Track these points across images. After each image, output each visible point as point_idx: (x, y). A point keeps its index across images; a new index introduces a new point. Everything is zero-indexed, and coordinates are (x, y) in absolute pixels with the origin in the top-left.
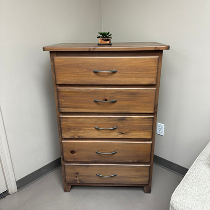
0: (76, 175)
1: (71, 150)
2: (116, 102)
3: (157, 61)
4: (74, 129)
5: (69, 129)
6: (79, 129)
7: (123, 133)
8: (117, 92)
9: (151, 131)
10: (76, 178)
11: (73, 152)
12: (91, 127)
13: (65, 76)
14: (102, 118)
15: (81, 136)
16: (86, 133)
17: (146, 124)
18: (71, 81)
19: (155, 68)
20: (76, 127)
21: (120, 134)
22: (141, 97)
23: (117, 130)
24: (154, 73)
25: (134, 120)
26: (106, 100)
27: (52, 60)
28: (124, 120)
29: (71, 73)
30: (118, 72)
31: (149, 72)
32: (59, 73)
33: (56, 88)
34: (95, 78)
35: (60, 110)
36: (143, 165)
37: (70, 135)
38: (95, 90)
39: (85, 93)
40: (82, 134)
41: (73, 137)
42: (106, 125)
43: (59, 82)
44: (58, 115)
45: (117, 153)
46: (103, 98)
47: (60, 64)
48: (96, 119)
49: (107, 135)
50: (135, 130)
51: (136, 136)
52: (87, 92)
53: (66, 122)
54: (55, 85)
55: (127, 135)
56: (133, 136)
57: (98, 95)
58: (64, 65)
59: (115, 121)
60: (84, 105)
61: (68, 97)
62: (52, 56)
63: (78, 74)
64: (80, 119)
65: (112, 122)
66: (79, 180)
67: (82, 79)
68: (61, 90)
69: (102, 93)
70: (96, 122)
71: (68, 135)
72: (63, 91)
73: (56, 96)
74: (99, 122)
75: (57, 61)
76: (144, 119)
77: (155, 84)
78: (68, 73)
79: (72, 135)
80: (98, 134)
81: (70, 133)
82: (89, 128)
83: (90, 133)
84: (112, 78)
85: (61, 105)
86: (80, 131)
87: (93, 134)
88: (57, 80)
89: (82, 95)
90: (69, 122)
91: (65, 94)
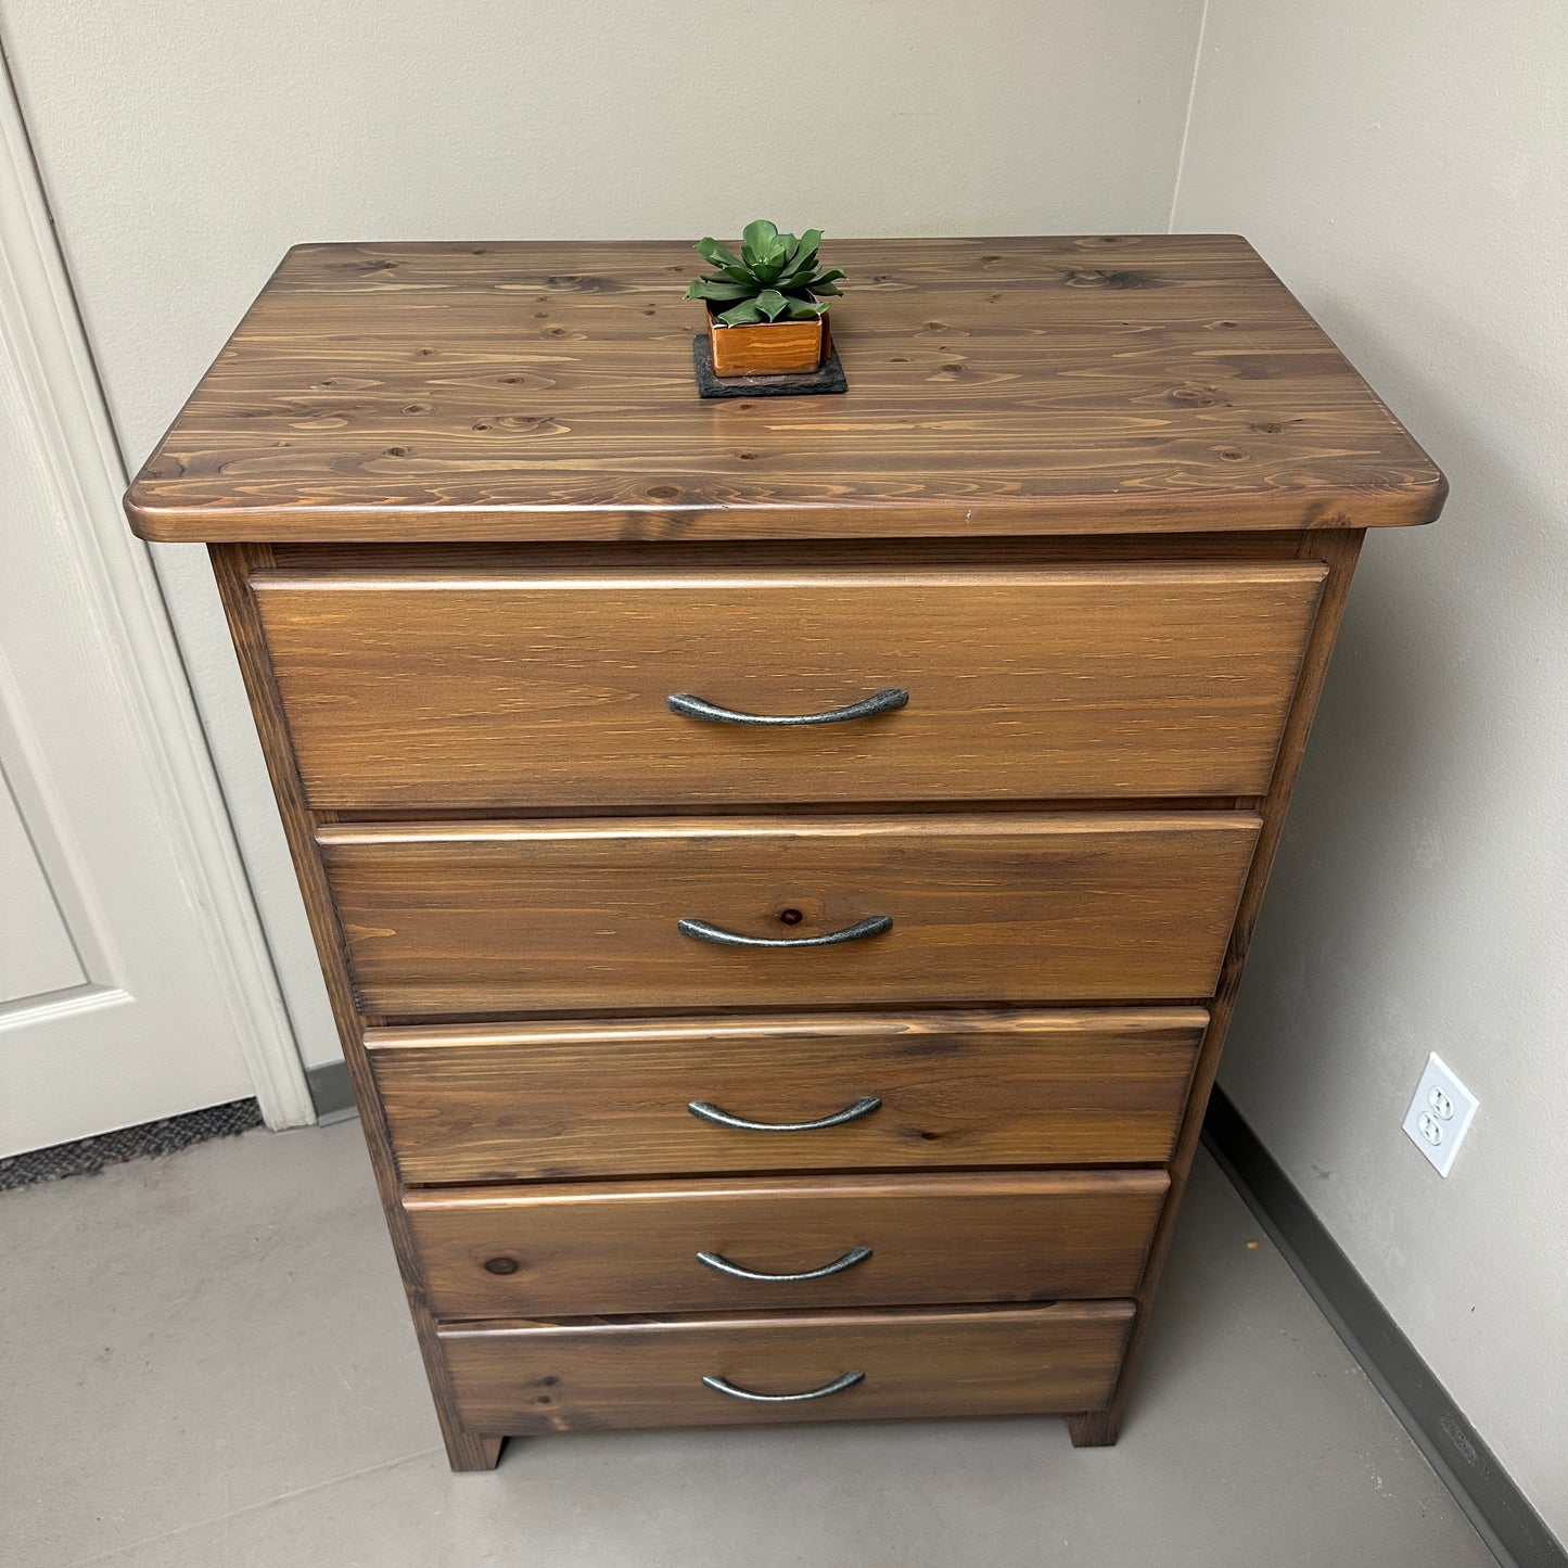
0: (544, 1391)
1: (488, 1254)
2: (886, 928)
3: (1300, 611)
4: (505, 1124)
5: (459, 1125)
7: (929, 1136)
8: (897, 857)
10: (540, 1408)
11: (502, 1266)
12: (660, 1104)
13: (391, 750)
14: (755, 1043)
15: (566, 1168)
16: (609, 1147)
17: (1133, 1075)
18: (453, 783)
19: (1271, 670)
20: (525, 1112)
21: (905, 1143)
22: (1111, 887)
23: (887, 1117)
24: (1256, 709)
25: (1035, 1049)
26: (789, 916)
27: (242, 605)
28: (951, 1054)
29: (439, 723)
30: (916, 708)
31: (1216, 702)
32: (326, 724)
33: (305, 831)
34: (692, 755)
35: (366, 1000)
36: (1079, 1314)
37: (467, 1162)
38: (686, 848)
39: (596, 873)
40: (579, 1153)
41: (502, 1174)
42: (791, 1085)
43: (331, 792)
44: (353, 1029)
45: (875, 1258)
46: (765, 907)
47: (324, 651)
48: (700, 1049)
49: (796, 1154)
50: (1041, 1112)
51: (1041, 1149)
52: (617, 863)
53: (430, 1084)
54: (295, 808)
55: (968, 1144)
56: (1018, 1152)
57: (721, 880)
58: (367, 654)
59: (869, 1061)
60: (588, 958)
61: (433, 907)
62: (235, 565)
63: (522, 727)
64: (551, 1054)
65: (838, 1070)
66: (564, 1418)
67: (566, 767)
68: (357, 858)
69: (752, 870)
70: (697, 1069)
71: (455, 1163)
72: (378, 864)
73: (318, 890)
74: (725, 1067)
75: (292, 623)
76: (1125, 1041)
77: (1254, 791)
78: (414, 724)
79: (492, 1161)
80: (718, 1150)
81: (467, 1150)
82: (639, 1115)
83: (649, 1145)
84: (853, 751)
85: (369, 964)
86: (558, 1134)
87: (670, 1151)
88: (307, 780)
89: (566, 886)
90: (454, 1078)
91: (401, 888)
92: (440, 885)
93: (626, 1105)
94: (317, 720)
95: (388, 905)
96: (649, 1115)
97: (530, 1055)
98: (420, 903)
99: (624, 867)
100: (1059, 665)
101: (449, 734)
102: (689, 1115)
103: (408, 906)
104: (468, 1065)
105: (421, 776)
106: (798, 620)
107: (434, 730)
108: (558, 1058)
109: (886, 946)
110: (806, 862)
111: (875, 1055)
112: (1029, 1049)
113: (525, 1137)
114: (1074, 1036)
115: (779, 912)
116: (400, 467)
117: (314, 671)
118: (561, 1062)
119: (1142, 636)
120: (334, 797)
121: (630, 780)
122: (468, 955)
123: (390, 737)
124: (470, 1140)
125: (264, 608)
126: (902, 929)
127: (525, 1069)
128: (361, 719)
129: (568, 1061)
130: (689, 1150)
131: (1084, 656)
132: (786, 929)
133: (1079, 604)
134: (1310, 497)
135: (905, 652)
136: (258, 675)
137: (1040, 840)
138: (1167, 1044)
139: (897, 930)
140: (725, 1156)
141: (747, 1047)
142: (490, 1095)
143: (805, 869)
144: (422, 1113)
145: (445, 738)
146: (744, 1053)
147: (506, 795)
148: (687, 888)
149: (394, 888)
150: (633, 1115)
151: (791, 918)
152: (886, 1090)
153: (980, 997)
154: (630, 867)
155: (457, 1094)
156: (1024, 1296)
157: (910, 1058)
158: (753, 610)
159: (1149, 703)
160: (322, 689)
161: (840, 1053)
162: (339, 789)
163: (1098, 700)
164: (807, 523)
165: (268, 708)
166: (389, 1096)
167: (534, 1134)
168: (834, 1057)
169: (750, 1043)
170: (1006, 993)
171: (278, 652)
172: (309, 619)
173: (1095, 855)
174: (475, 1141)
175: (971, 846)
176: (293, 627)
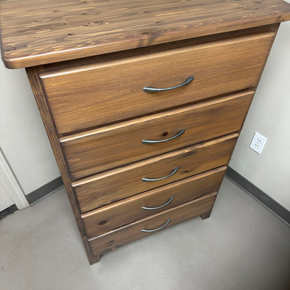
0: (111, 244)
1: (100, 222)
6: (114, 191)
7: (187, 172)
10: (110, 247)
11: (103, 223)
13: (78, 115)
14: (156, 163)
15: (117, 199)
18: (93, 120)
20: (108, 191)
21: (182, 174)
23: (180, 170)
28: (193, 155)
31: (252, 67)
32: (62, 112)
34: (148, 101)
35: (73, 176)
36: (208, 196)
37: (96, 204)
39: (125, 134)
40: (119, 195)
41: (103, 205)
43: (64, 129)
45: (175, 198)
46: (160, 133)
50: (207, 161)
51: (206, 168)
53: (88, 190)
54: (52, 135)
55: (193, 171)
56: (202, 170)
58: (72, 91)
59: (178, 160)
60: (123, 154)
61: (89, 151)
63: (110, 103)
69: (158, 125)
70: (144, 171)
72: (75, 144)
74: (150, 169)
76: (224, 143)
78: (84, 107)
79: (101, 203)
82: (132, 184)
84: (181, 93)
85: (74, 168)
87: (138, 189)
88: (58, 127)
90: (93, 188)
92: (90, 146)
93: (129, 183)
94: (60, 111)
95: (78, 153)
96: (134, 183)
98: (85, 151)
101: (93, 108)
102: (142, 181)
103: (83, 152)
105: (86, 120)
107: (89, 108)
110: (170, 121)
112: (207, 149)
113: (108, 196)
114: (215, 144)
115: (163, 133)
116: (72, 38)
117: (59, 98)
118: (116, 178)
119: (241, 53)
122: (96, 160)
123: (78, 112)
128: (71, 108)
129: (118, 177)
130: (142, 188)
131: (230, 60)
132: (164, 137)
133: (231, 48)
134: (279, 15)
135: (194, 66)
137: (216, 105)
139: (186, 131)
141: (154, 164)
142: (101, 189)
144: (86, 197)
145: (91, 109)
147: (105, 120)
150: (130, 185)
151: (165, 134)
152: (180, 165)
154: (132, 131)
155: (94, 191)
157: (185, 157)
160: (60, 103)
161: (172, 160)
166: (78, 196)
167: (109, 194)
171: (49, 94)
172: (57, 84)
174: (97, 200)
176: (53, 87)
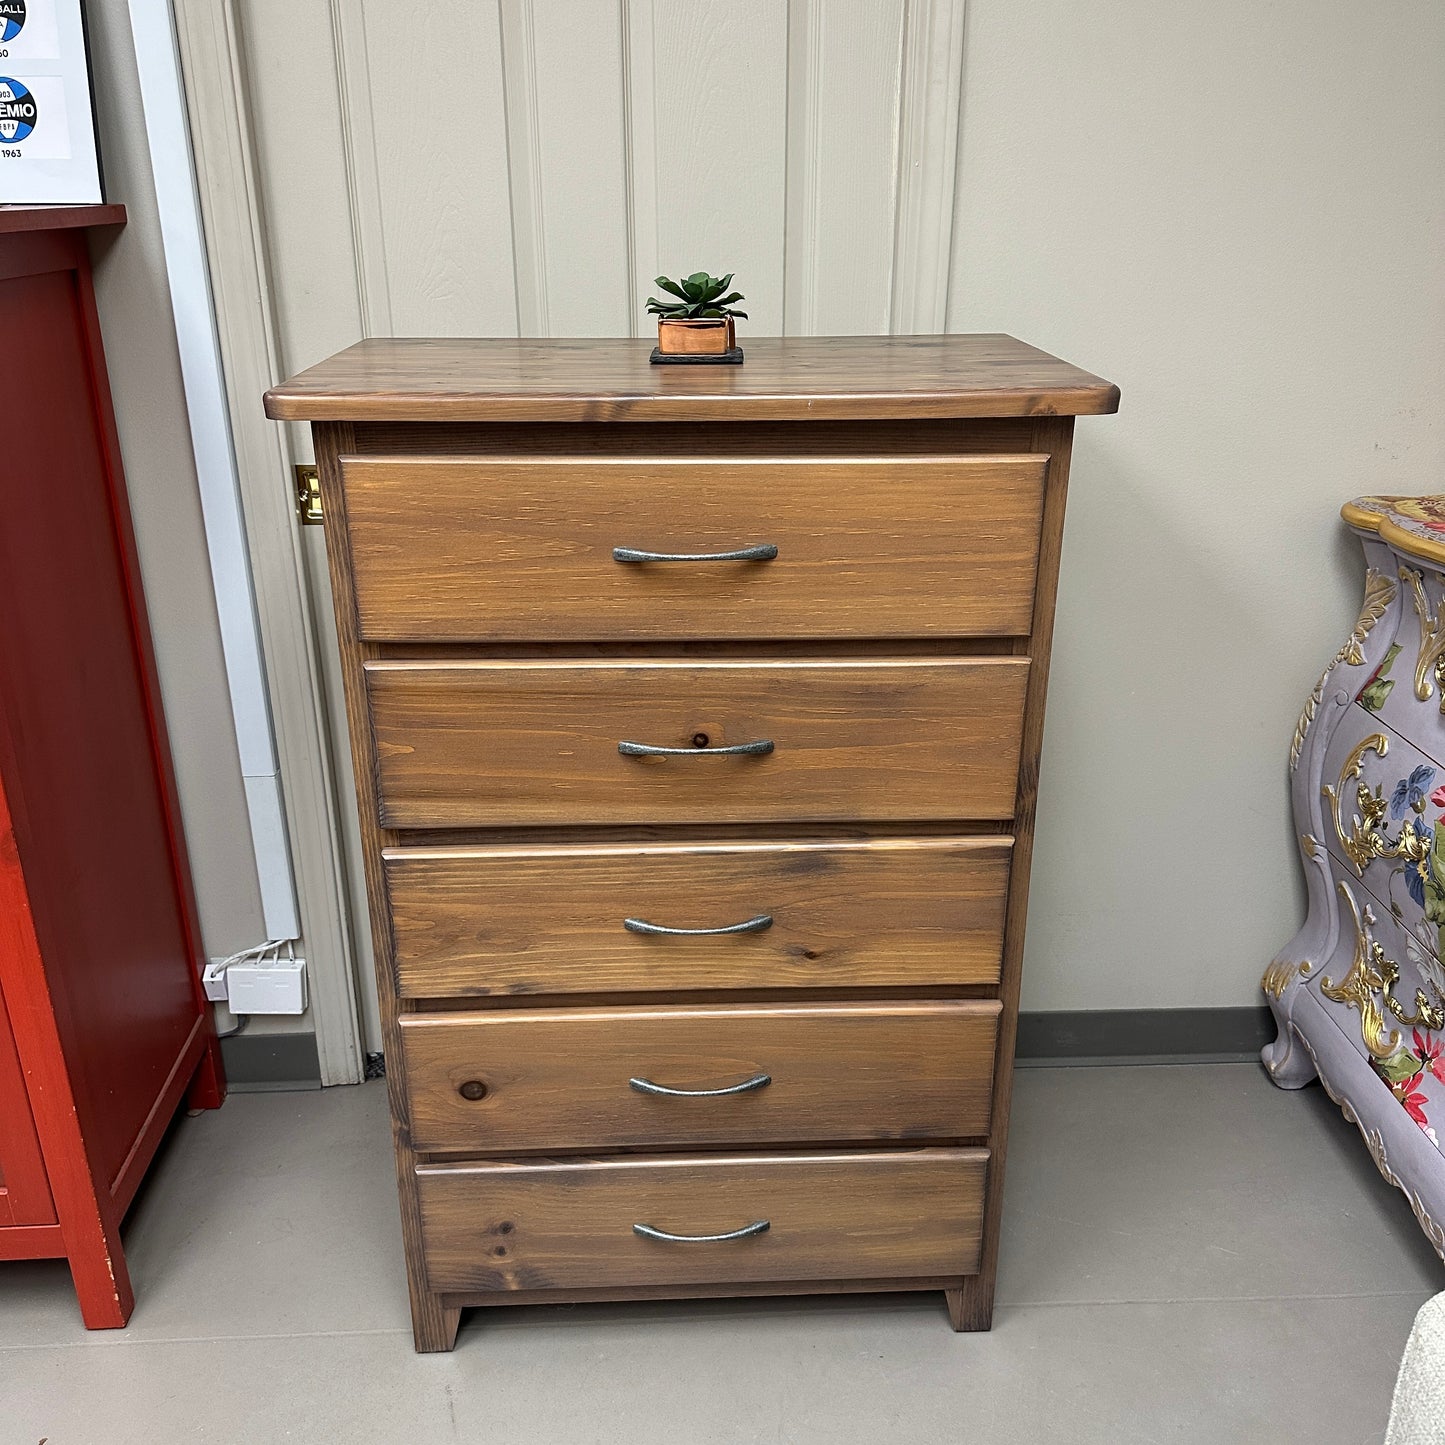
0: (500, 1240)
1: (463, 1076)
2: (768, 750)
3: (1035, 485)
4: (484, 937)
5: (449, 937)
6: (521, 938)
7: (811, 956)
8: (776, 687)
9: (997, 933)
10: (497, 1261)
11: (473, 1091)
12: (602, 920)
13: (422, 590)
14: (674, 859)
15: (529, 984)
16: (563, 963)
17: (962, 893)
18: (463, 619)
19: (1022, 531)
20: (500, 926)
21: (792, 962)
22: (930, 715)
23: (776, 935)
24: (1015, 563)
25: (886, 867)
26: (700, 740)
27: (331, 481)
28: (823, 872)
29: (459, 568)
30: (783, 560)
31: (988, 557)
32: (380, 568)
33: (356, 667)
34: (629, 598)
35: (388, 812)
36: (944, 1156)
37: (451, 977)
38: (625, 677)
39: (560, 699)
40: (539, 969)
41: (479, 990)
42: (703, 902)
43: (378, 625)
44: (374, 850)
45: (773, 1086)
46: (679, 731)
47: (383, 510)
48: (634, 864)
49: (708, 973)
50: (895, 931)
51: (899, 969)
52: (575, 690)
53: (429, 896)
54: (351, 646)
55: (840, 964)
56: (880, 973)
57: (650, 706)
58: (412, 513)
59: (762, 878)
60: (552, 777)
61: (443, 727)
62: (329, 450)
63: (512, 573)
64: (522, 867)
65: (739, 887)
66: (516, 1274)
67: (540, 607)
68: (392, 682)
69: (673, 697)
70: (632, 884)
71: (442, 977)
72: (405, 687)
73: (359, 718)
74: (653, 883)
75: (364, 488)
76: (953, 860)
77: (1023, 631)
78: (439, 569)
79: (471, 976)
80: (648, 967)
81: (454, 964)
82: (586, 931)
83: (594, 962)
84: (741, 596)
85: (393, 778)
86: (525, 949)
87: (611, 968)
88: (362, 615)
89: (538, 709)
90: (447, 890)
91: (421, 709)
92: (449, 708)
93: (577, 921)
94: (374, 566)
95: (410, 725)
96: (594, 930)
97: (506, 868)
98: (432, 724)
99: (581, 694)
100: (879, 526)
101: (463, 578)
102: (625, 931)
103: (424, 726)
104: (460, 876)
105: (442, 613)
106: (700, 489)
107: (452, 575)
108: (528, 872)
109: (768, 768)
110: (711, 690)
111: (764, 872)
112: (881, 867)
113: (498, 951)
114: (915, 854)
115: (691, 736)
117: (376, 526)
118: (529, 875)
119: (932, 503)
120: (379, 629)
121: (587, 618)
122: (465, 772)
123: (422, 580)
124: (456, 954)
125: (347, 476)
126: (782, 752)
127: (499, 882)
128: (404, 565)
129: (534, 875)
130: (625, 967)
131: (894, 519)
133: (888, 478)
134: (1028, 393)
135: (773, 515)
136: (336, 536)
137: (876, 673)
138: (985, 862)
139: (778, 753)
140: (653, 974)
141: (670, 863)
142: (474, 908)
143: (710, 697)
144: (422, 925)
145: (459, 581)
146: (667, 870)
147: (499, 629)
148: (625, 713)
149: (414, 709)
150: (582, 931)
152: (777, 908)
153: (843, 816)
154: (584, 694)
155: (449, 906)
156: (896, 1133)
157: (792, 875)
158: (671, 481)
159: (943, 558)
160: (379, 540)
161: (740, 869)
162: (383, 622)
163: (908, 555)
164: (705, 409)
165: (340, 563)
166: (397, 907)
167: (505, 947)
168: (736, 874)
169: (672, 860)
170: (862, 813)
171: (353, 510)
172: (376, 485)
173: (916, 686)
174: (460, 955)
175: (828, 678)
176: (365, 491)
